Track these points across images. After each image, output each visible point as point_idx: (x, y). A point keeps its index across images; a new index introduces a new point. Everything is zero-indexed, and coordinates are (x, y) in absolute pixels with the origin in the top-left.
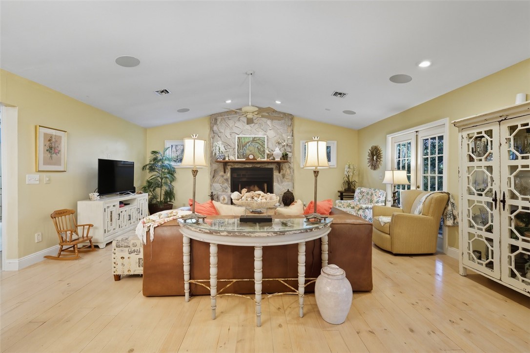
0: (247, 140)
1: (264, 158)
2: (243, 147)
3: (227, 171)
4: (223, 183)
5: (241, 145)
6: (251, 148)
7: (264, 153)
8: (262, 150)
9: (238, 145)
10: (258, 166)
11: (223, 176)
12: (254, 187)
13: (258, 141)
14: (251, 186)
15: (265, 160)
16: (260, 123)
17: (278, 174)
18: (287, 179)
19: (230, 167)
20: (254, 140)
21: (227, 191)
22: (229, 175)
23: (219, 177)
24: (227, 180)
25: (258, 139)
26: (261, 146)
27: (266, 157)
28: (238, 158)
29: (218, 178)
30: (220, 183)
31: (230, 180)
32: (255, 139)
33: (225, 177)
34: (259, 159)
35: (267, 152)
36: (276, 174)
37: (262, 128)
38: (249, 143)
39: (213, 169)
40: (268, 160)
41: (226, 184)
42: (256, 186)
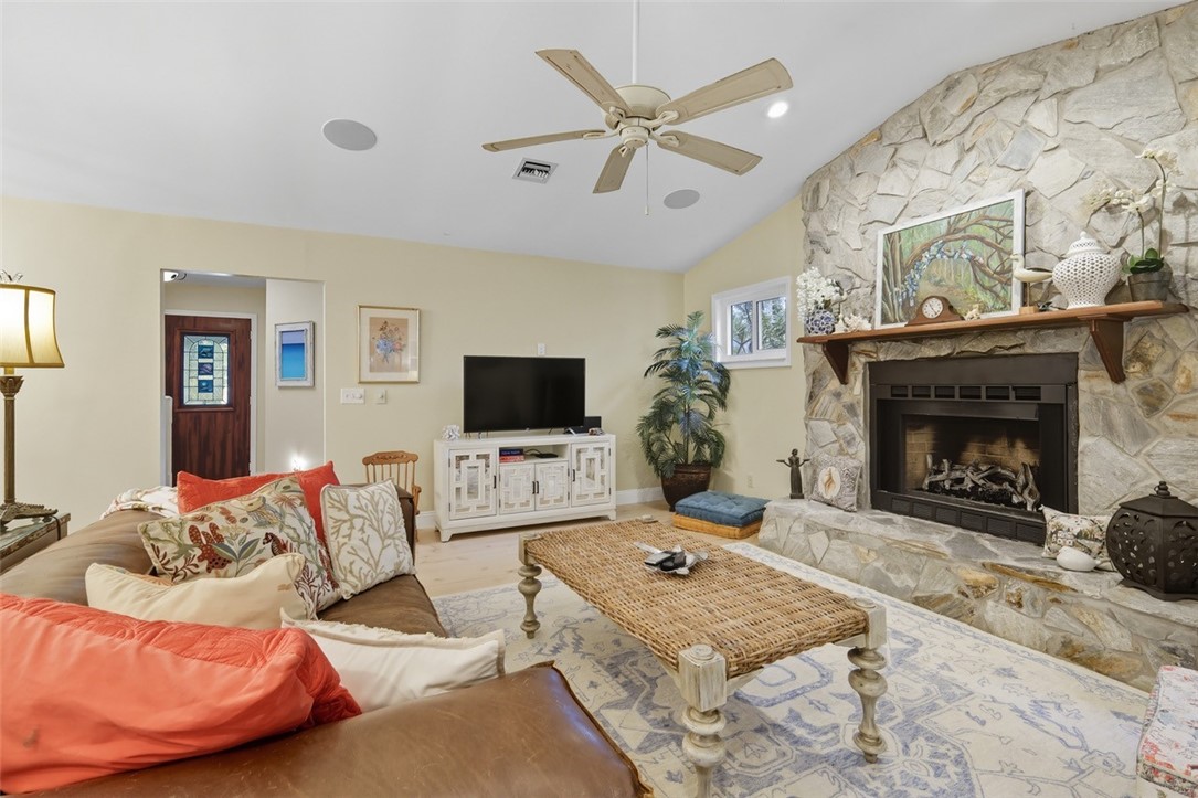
0: (921, 239)
1: (1007, 306)
2: (905, 270)
3: (851, 374)
4: (840, 420)
5: (899, 265)
6: (943, 269)
7: (1008, 282)
8: (995, 264)
9: (886, 269)
10: (983, 346)
11: (838, 395)
12: (1012, 445)
13: (975, 230)
14: (992, 442)
15: (1016, 311)
16: (988, 141)
17: (1104, 384)
18: (1178, 417)
19: (863, 359)
20: (955, 229)
21: (851, 451)
22: (857, 389)
23: (827, 398)
24: (851, 409)
25: (974, 217)
26: (988, 250)
27: (1016, 299)
28: (885, 320)
29: (825, 399)
30: (830, 421)
31: (860, 411)
32: (961, 224)
33: (846, 399)
34: (972, 316)
35: (1020, 272)
36: (1092, 385)
37: (1000, 157)
38: (934, 249)
39: (810, 371)
40: (1030, 313)
41: (850, 427)
42: (1020, 445)
